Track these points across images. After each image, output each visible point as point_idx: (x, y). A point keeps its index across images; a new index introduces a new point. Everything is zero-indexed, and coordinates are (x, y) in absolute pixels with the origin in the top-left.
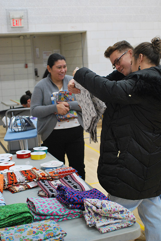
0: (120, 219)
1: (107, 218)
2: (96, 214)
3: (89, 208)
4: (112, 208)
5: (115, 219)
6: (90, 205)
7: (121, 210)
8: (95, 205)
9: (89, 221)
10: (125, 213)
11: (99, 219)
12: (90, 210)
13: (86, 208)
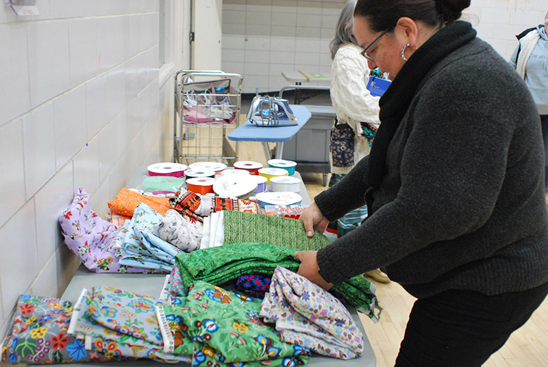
0: (330, 334)
1: (305, 321)
2: (287, 303)
3: (278, 286)
4: (320, 307)
5: (321, 329)
6: (281, 280)
7: (340, 318)
8: (291, 285)
9: (266, 310)
10: (346, 328)
11: (289, 314)
12: (279, 290)
13: (273, 283)
